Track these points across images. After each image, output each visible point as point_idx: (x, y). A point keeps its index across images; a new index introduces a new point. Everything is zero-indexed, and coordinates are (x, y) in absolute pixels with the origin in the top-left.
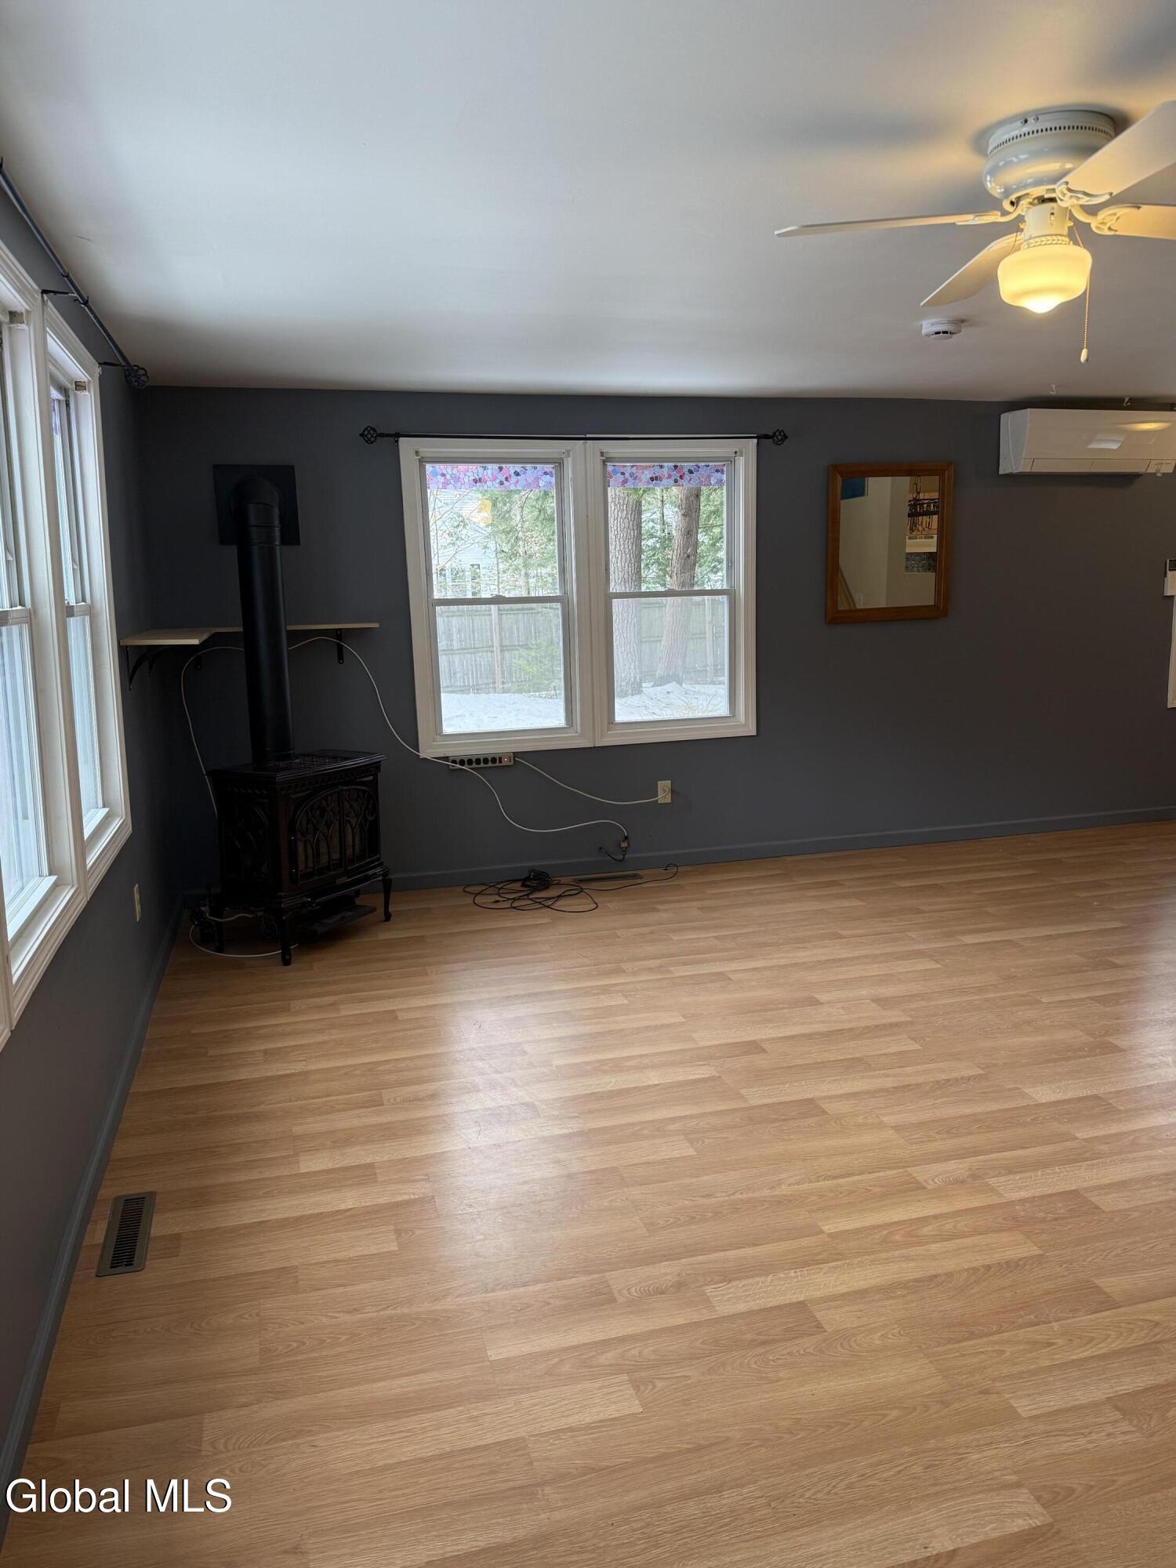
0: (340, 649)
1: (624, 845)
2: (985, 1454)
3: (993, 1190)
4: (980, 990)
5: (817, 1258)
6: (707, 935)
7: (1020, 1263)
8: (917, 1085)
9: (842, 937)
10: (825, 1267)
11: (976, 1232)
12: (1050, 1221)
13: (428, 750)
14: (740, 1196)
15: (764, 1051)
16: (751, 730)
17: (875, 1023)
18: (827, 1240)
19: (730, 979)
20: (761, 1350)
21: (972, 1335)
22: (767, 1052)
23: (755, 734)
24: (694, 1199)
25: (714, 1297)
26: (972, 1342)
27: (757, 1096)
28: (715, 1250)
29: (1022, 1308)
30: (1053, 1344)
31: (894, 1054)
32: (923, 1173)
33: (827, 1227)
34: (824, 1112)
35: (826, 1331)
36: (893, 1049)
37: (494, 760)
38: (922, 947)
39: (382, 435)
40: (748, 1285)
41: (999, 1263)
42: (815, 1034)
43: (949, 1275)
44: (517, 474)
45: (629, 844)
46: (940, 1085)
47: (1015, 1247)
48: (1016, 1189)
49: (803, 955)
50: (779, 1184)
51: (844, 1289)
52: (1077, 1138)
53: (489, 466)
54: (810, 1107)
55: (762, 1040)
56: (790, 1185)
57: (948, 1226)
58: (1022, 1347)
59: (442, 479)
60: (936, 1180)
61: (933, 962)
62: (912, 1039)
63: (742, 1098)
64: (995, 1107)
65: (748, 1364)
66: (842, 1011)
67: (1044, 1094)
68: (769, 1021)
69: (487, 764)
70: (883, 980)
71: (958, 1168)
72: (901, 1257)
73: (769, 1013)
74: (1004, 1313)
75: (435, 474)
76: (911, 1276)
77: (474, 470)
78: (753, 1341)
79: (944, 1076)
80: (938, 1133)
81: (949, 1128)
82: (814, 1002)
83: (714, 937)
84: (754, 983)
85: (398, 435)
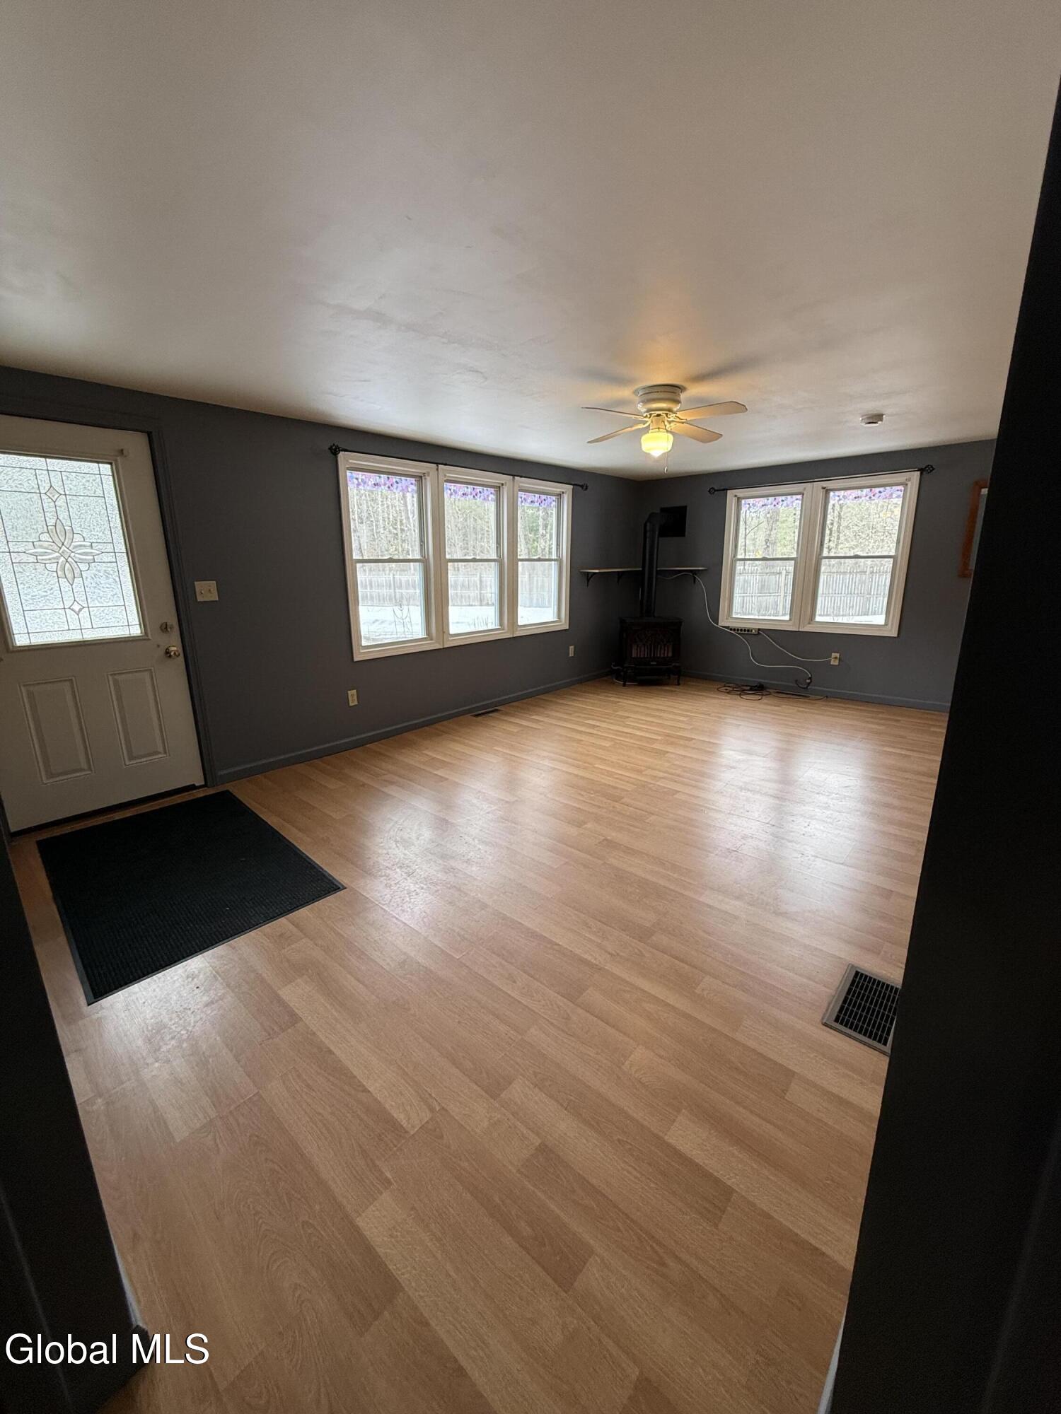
0: (695, 578)
1: (808, 681)
13: (723, 622)
16: (894, 634)
23: (896, 636)
37: (748, 631)
39: (718, 490)
44: (783, 501)
45: (811, 681)
53: (770, 498)
59: (748, 506)
69: (745, 632)
75: (745, 504)
77: (764, 501)
85: (727, 490)
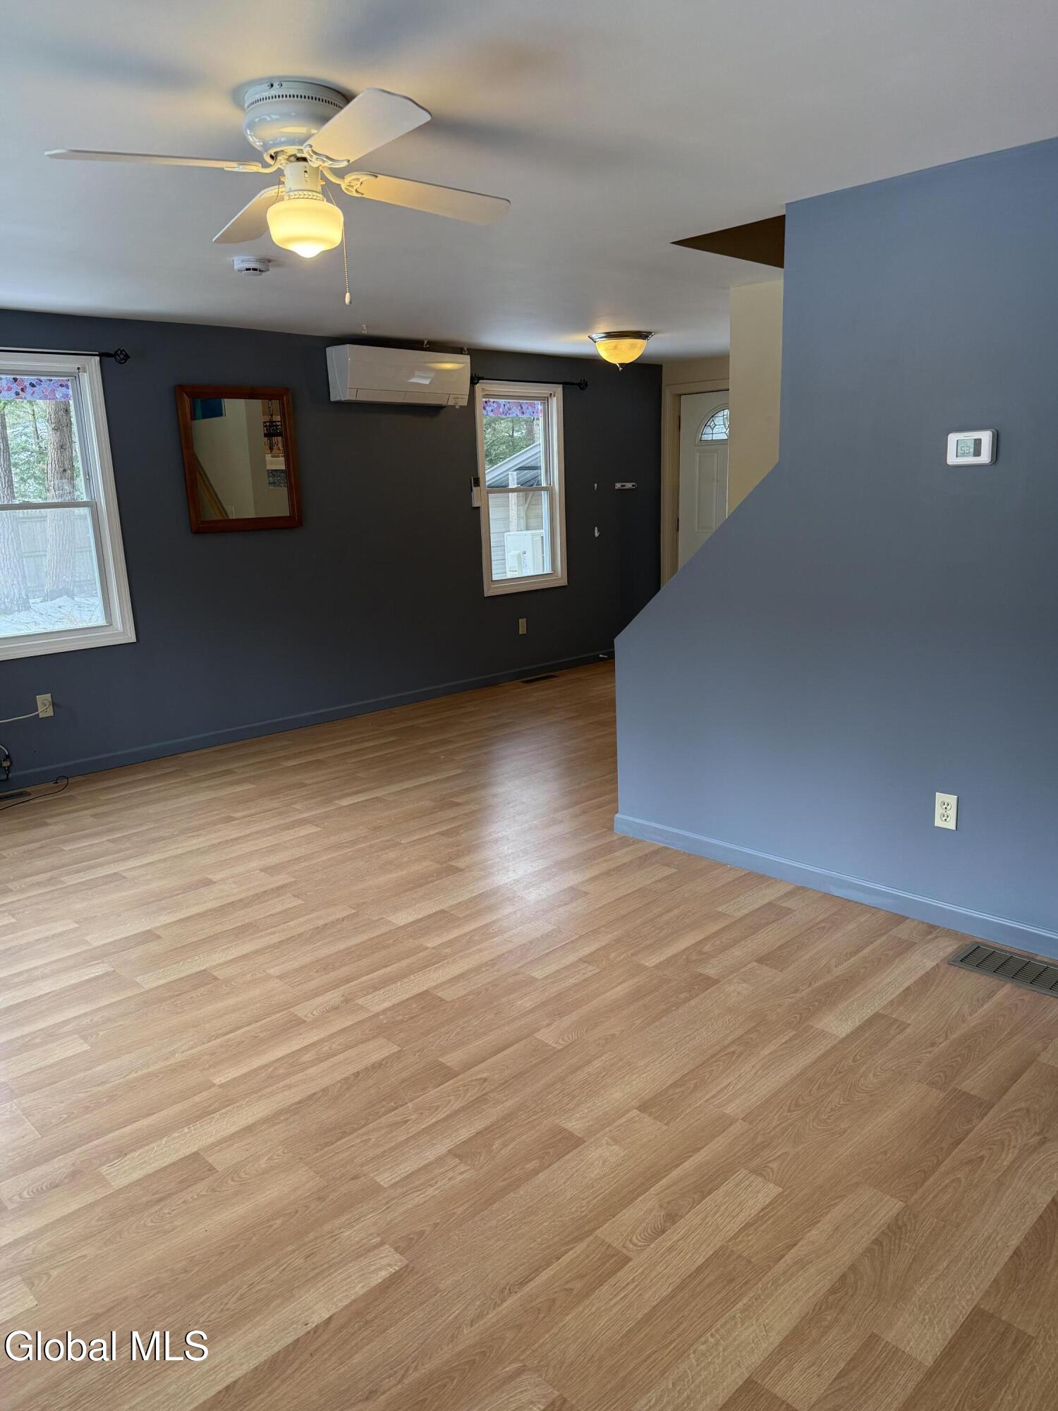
2: (355, 1229)
3: (362, 1008)
4: (353, 843)
5: (210, 1109)
6: (101, 840)
7: (383, 1063)
8: (299, 935)
9: (235, 819)
10: (217, 1115)
11: (348, 1047)
12: (407, 1021)
14: (136, 1075)
15: (159, 937)
16: (131, 637)
17: (263, 889)
18: (218, 1090)
19: (124, 877)
20: (157, 1208)
21: (345, 1134)
22: (162, 938)
23: (135, 641)
24: (88, 1090)
25: (109, 1174)
26: (344, 1140)
27: (150, 981)
28: (111, 1130)
29: (384, 1100)
30: (408, 1120)
31: (280, 913)
32: (302, 1011)
33: (219, 1079)
34: (216, 978)
35: (218, 1171)
36: (280, 908)
38: (305, 815)
40: (143, 1152)
41: (366, 1068)
42: (208, 911)
43: (325, 1090)
45: (11, 763)
46: (319, 930)
47: (379, 1051)
48: (379, 1003)
49: (196, 843)
50: (173, 1053)
51: (234, 1129)
52: (427, 948)
54: (204, 978)
55: (157, 928)
56: (183, 1052)
57: (324, 1049)
58: (384, 1131)
60: (315, 1012)
61: (314, 827)
62: (295, 896)
63: (138, 985)
64: (365, 937)
65: (144, 1224)
66: (233, 886)
67: (403, 918)
68: (164, 909)
70: (272, 850)
71: (333, 997)
72: (285, 1087)
73: (163, 902)
74: (371, 1107)
76: (293, 1101)
78: (147, 1202)
79: (321, 923)
80: (317, 972)
81: (326, 965)
82: (209, 883)
83: (108, 840)
84: (149, 877)
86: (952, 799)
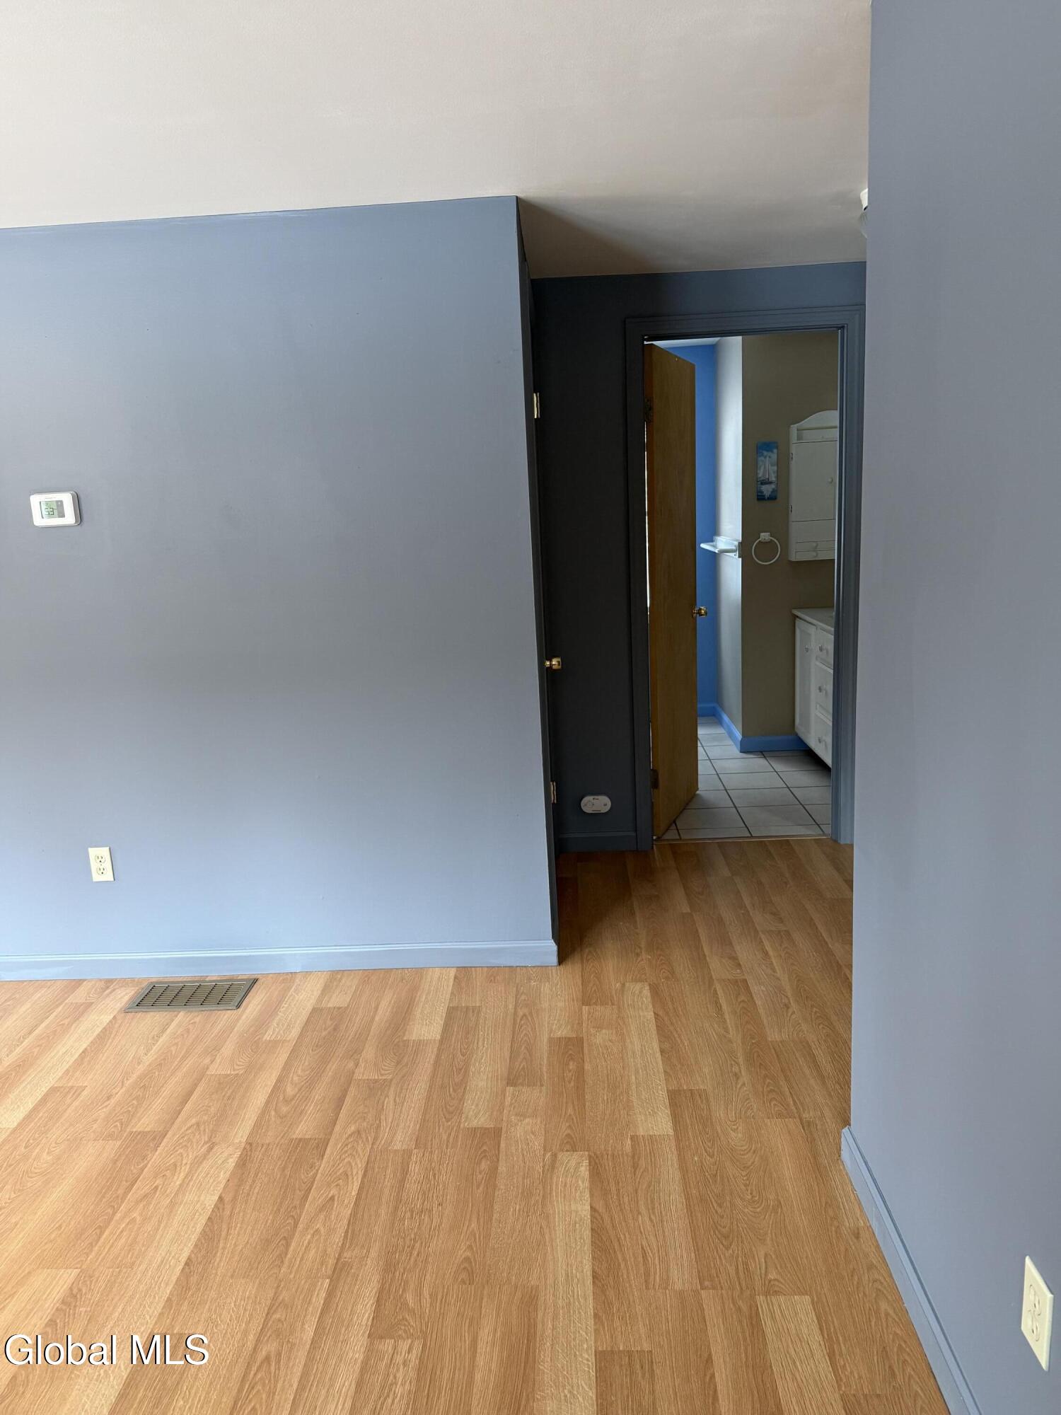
86: (104, 852)
